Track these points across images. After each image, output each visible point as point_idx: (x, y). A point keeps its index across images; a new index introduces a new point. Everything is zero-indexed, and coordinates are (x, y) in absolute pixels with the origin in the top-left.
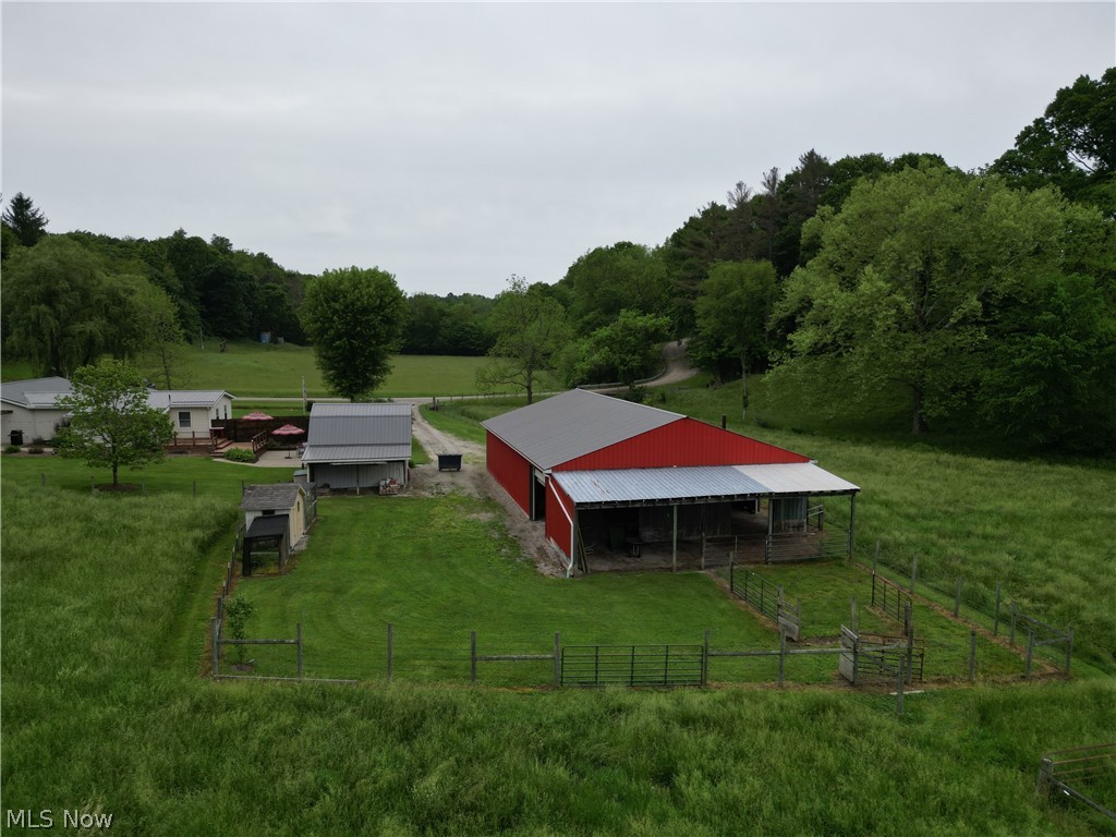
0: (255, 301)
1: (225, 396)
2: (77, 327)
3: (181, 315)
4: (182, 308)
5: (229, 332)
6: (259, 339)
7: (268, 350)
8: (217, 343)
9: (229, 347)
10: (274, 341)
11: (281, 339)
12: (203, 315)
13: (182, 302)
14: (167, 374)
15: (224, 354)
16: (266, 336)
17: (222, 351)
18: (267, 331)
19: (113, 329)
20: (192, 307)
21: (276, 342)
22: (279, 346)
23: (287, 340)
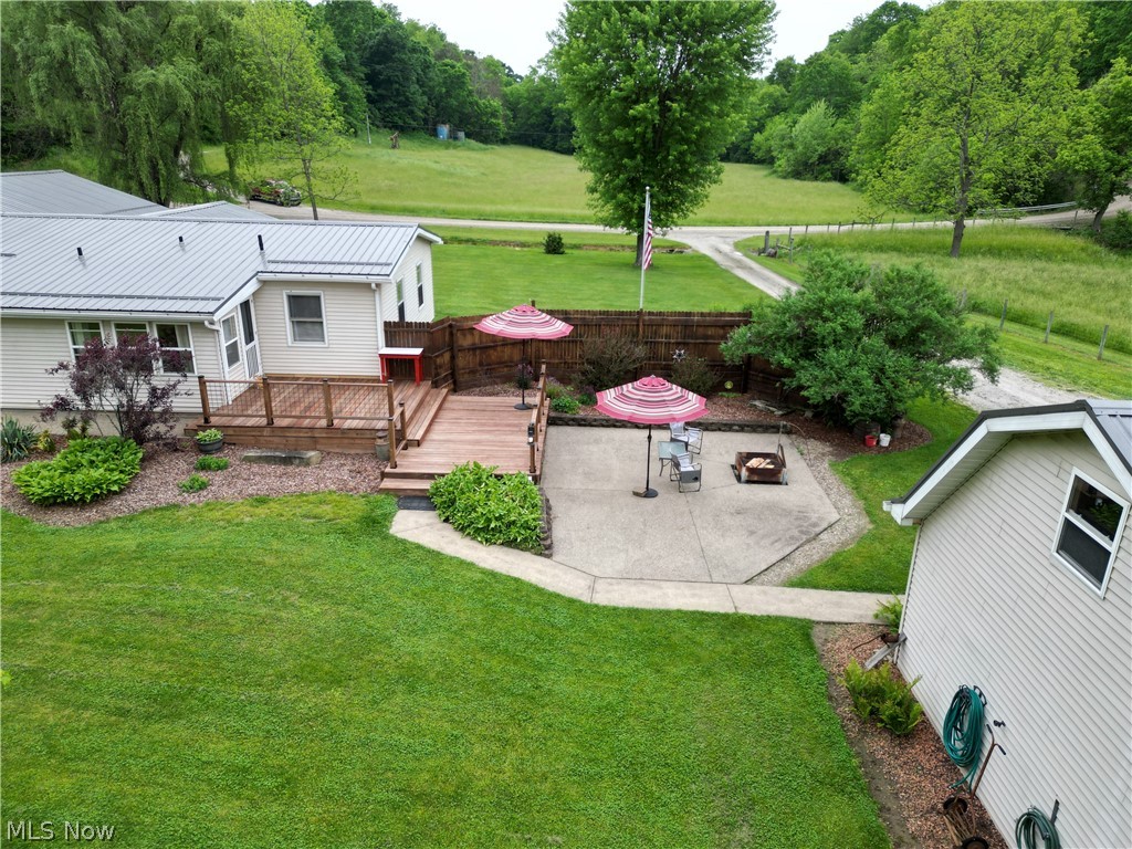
0: (431, 84)
1: (420, 238)
2: (142, 76)
3: (341, 95)
4: (342, 85)
5: (400, 123)
6: (434, 133)
7: (447, 148)
8: (387, 137)
9: (402, 142)
10: (453, 136)
11: (461, 135)
12: (370, 100)
13: (344, 78)
14: (307, 174)
15: (396, 151)
16: (444, 130)
17: (394, 147)
18: (444, 123)
19: (210, 84)
20: (357, 87)
21: (456, 138)
22: (459, 143)
23: (468, 135)
